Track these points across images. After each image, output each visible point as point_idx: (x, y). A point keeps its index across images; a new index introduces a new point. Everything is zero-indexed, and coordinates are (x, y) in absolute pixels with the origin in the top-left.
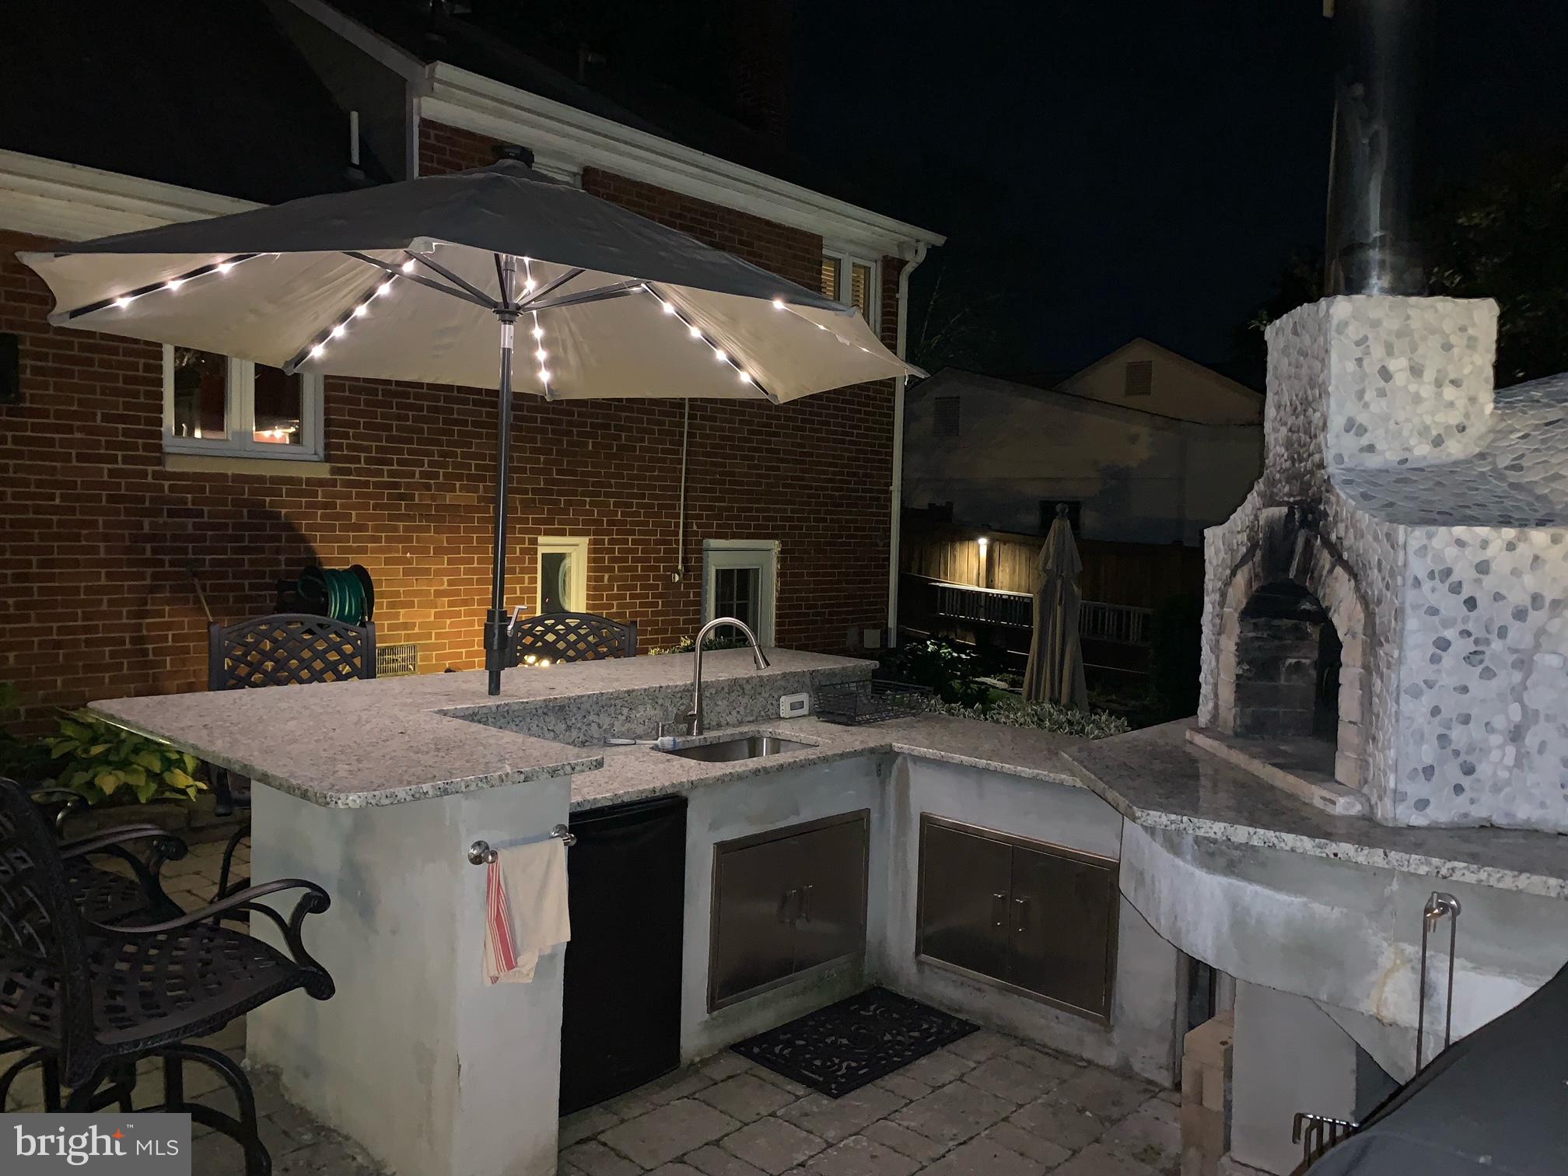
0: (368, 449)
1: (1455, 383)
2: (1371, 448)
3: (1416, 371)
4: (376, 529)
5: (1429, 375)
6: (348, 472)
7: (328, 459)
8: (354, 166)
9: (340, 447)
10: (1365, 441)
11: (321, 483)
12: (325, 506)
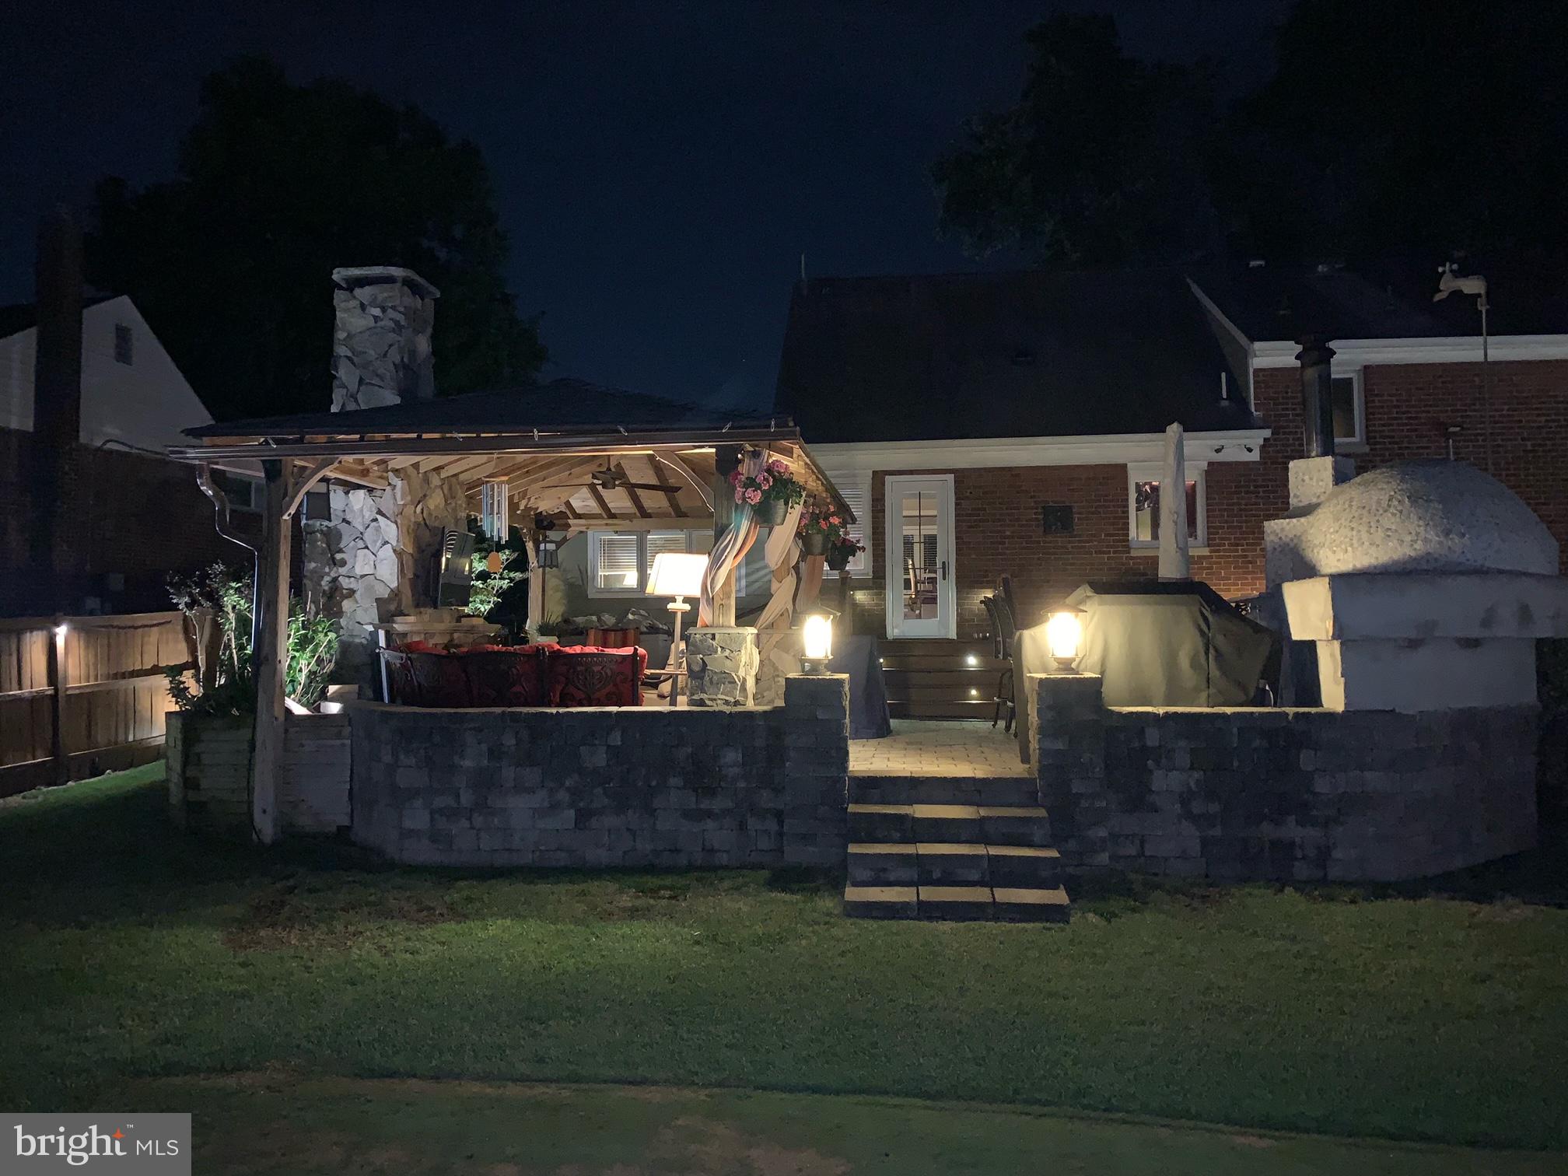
0: (1230, 539)
1: (1322, 481)
2: (1301, 501)
3: (1311, 479)
4: (1236, 579)
5: (1315, 480)
6: (1218, 551)
7: (1209, 546)
8: (1224, 399)
9: (1215, 539)
10: (1299, 499)
11: (1204, 557)
12: (1208, 568)
